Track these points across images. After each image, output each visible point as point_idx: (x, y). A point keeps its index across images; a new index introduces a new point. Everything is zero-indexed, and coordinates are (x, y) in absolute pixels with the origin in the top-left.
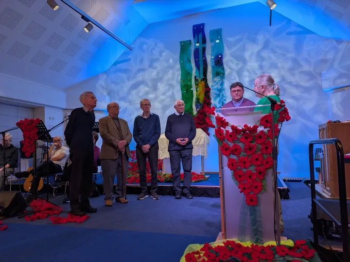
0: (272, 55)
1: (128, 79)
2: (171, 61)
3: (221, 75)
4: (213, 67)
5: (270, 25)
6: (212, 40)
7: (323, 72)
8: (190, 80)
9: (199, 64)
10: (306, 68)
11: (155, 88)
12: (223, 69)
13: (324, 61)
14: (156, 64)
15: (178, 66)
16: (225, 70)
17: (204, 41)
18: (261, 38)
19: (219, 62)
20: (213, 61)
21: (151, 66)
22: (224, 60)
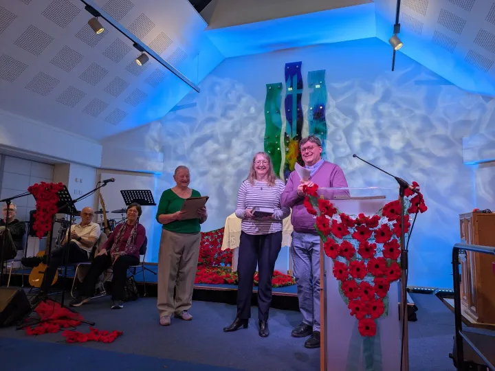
0: (393, 111)
1: (192, 131)
2: (253, 110)
3: (322, 133)
4: (311, 122)
5: (393, 70)
6: (311, 85)
7: (464, 138)
8: (278, 138)
9: (291, 116)
10: (441, 131)
11: (228, 146)
12: (325, 125)
13: (466, 123)
14: (231, 113)
15: (262, 117)
16: (327, 127)
17: (300, 86)
18: (379, 87)
19: (319, 115)
20: (312, 114)
21: (224, 115)
22: (327, 113)
